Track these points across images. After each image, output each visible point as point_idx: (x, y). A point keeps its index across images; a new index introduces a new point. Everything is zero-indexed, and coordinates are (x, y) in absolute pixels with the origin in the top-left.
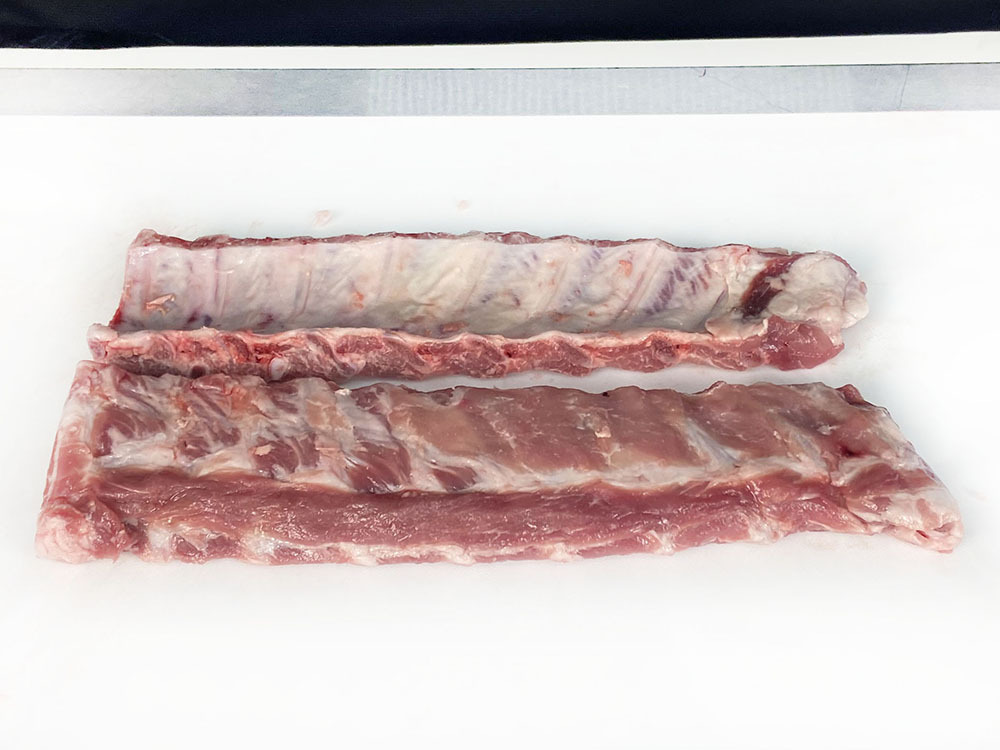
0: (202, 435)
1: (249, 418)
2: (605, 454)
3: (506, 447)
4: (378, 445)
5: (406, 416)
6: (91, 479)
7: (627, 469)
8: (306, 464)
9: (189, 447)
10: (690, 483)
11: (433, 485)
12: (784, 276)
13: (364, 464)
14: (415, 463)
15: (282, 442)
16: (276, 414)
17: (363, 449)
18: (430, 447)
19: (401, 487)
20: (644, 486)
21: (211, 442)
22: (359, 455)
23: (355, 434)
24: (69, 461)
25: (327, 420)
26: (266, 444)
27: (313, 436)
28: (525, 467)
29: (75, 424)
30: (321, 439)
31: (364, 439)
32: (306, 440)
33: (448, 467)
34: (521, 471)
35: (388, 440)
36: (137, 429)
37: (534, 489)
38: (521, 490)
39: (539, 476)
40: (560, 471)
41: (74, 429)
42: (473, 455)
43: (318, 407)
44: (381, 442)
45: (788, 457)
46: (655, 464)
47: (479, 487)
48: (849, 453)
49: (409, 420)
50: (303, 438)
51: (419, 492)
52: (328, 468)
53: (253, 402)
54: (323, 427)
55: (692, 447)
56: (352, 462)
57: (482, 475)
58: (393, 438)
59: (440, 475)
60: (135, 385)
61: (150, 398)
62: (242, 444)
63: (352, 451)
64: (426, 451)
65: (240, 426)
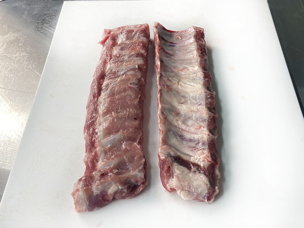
1: (128, 51)
7: (103, 121)
8: (113, 62)
12: (197, 172)
16: (129, 55)
23: (121, 69)
27: (121, 62)
30: (120, 63)
31: (119, 71)
43: (131, 62)
49: (126, 78)
53: (134, 51)
54: (124, 63)
58: (120, 76)
62: (120, 51)
65: (126, 50)
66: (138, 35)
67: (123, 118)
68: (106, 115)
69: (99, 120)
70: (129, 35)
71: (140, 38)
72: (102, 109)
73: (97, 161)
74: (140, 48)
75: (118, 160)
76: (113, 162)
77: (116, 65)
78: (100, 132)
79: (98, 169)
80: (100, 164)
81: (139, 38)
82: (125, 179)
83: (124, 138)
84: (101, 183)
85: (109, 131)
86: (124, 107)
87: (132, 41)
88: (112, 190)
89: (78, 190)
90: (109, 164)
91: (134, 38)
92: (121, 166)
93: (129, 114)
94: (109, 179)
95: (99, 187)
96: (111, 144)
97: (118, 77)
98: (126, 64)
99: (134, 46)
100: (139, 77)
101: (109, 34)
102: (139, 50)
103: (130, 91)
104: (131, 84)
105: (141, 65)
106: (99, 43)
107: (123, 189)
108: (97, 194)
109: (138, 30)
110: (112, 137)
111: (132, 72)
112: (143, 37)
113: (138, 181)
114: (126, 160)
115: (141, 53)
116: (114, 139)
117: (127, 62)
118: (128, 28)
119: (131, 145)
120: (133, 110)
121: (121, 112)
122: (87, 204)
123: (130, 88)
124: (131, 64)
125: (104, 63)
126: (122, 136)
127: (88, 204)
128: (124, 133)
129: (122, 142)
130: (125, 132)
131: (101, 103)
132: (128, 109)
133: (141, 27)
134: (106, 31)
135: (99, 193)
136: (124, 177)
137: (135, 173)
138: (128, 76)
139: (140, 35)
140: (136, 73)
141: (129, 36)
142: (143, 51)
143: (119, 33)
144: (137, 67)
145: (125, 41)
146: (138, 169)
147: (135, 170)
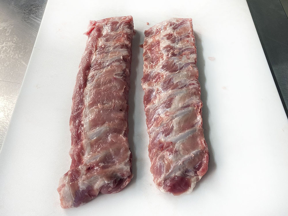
0: (109, 36)
1: (113, 42)
9: (106, 35)
16: (114, 47)
21: (106, 38)
26: (105, 46)
27: (106, 53)
30: (105, 55)
31: (105, 62)
42: (97, 81)
43: (116, 53)
49: (111, 69)
53: (119, 43)
54: (109, 54)
57: (91, 84)
58: (105, 67)
62: (105, 43)
66: (122, 26)
67: (109, 109)
68: (92, 107)
69: (85, 111)
71: (125, 29)
72: (87, 100)
73: (83, 155)
74: (124, 39)
75: (104, 153)
76: (99, 156)
77: (101, 56)
78: (86, 124)
79: (84, 163)
80: (87, 158)
81: (123, 29)
82: (111, 172)
83: (110, 130)
84: (88, 178)
85: (95, 123)
86: (109, 99)
87: (116, 33)
88: (98, 185)
89: (64, 186)
90: (95, 157)
91: (118, 30)
92: (107, 159)
93: (115, 105)
94: (95, 173)
95: (86, 182)
96: (96, 136)
97: (103, 68)
98: (111, 55)
99: (119, 37)
100: (124, 68)
101: (94, 25)
102: (123, 41)
103: (115, 83)
104: (116, 75)
105: (125, 56)
106: (84, 34)
107: (109, 183)
108: (83, 189)
109: (122, 22)
110: (98, 129)
111: (117, 63)
112: (127, 29)
113: (124, 174)
114: (112, 153)
115: (126, 44)
116: (100, 131)
117: (112, 53)
118: (112, 20)
119: (117, 137)
120: (118, 101)
121: (107, 103)
122: (72, 199)
123: (115, 79)
124: (116, 56)
125: (89, 54)
126: (108, 129)
127: (74, 200)
128: (109, 125)
129: (108, 134)
130: (111, 124)
131: (87, 94)
132: (113, 101)
133: (125, 19)
134: (91, 23)
135: (85, 189)
136: (111, 171)
137: (121, 167)
138: (113, 67)
139: (125, 26)
140: (121, 64)
141: (114, 28)
142: (127, 43)
143: (104, 25)
144: (122, 57)
145: (109, 32)
146: (124, 162)
147: (121, 164)
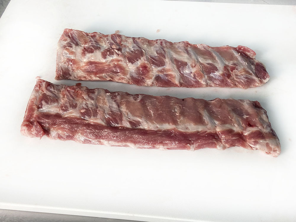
0: (67, 105)
1: (80, 100)
2: (178, 120)
3: (150, 116)
4: (115, 112)
5: (124, 103)
6: (36, 115)
7: (184, 125)
8: (94, 116)
9: (63, 108)
10: (201, 131)
11: (128, 125)
13: (110, 117)
14: (124, 118)
15: (88, 109)
16: (88, 100)
17: (111, 113)
18: (129, 113)
19: (119, 125)
20: (187, 131)
21: (69, 107)
22: (109, 114)
23: (109, 108)
24: (30, 110)
25: (102, 103)
26: (84, 109)
27: (97, 108)
28: (155, 122)
29: (33, 99)
30: (99, 108)
31: (111, 109)
32: (95, 109)
33: (133, 120)
34: (153, 123)
35: (118, 110)
36: (50, 101)
37: (156, 129)
38: (152, 129)
39: (158, 126)
40: (164, 124)
41: (33, 100)
42: (141, 117)
44: (115, 111)
45: (232, 125)
46: (192, 124)
47: (141, 127)
48: (250, 125)
49: (125, 104)
50: (94, 108)
51: (124, 127)
52: (100, 118)
53: (83, 95)
55: (204, 119)
56: (107, 116)
57: (142, 124)
59: (130, 122)
60: (51, 88)
61: (55, 92)
62: (77, 108)
63: (107, 113)
64: (128, 114)
65: (78, 103)
68: (177, 122)
70: (51, 98)
71: (59, 89)
72: (168, 126)
77: (101, 113)
80: (236, 129)
91: (57, 95)
97: (121, 112)
102: (82, 91)
104: (135, 100)
109: (46, 89)
111: (118, 98)
117: (99, 102)
118: (36, 100)
124: (104, 99)
132: (172, 104)
143: (38, 110)
145: (58, 104)
